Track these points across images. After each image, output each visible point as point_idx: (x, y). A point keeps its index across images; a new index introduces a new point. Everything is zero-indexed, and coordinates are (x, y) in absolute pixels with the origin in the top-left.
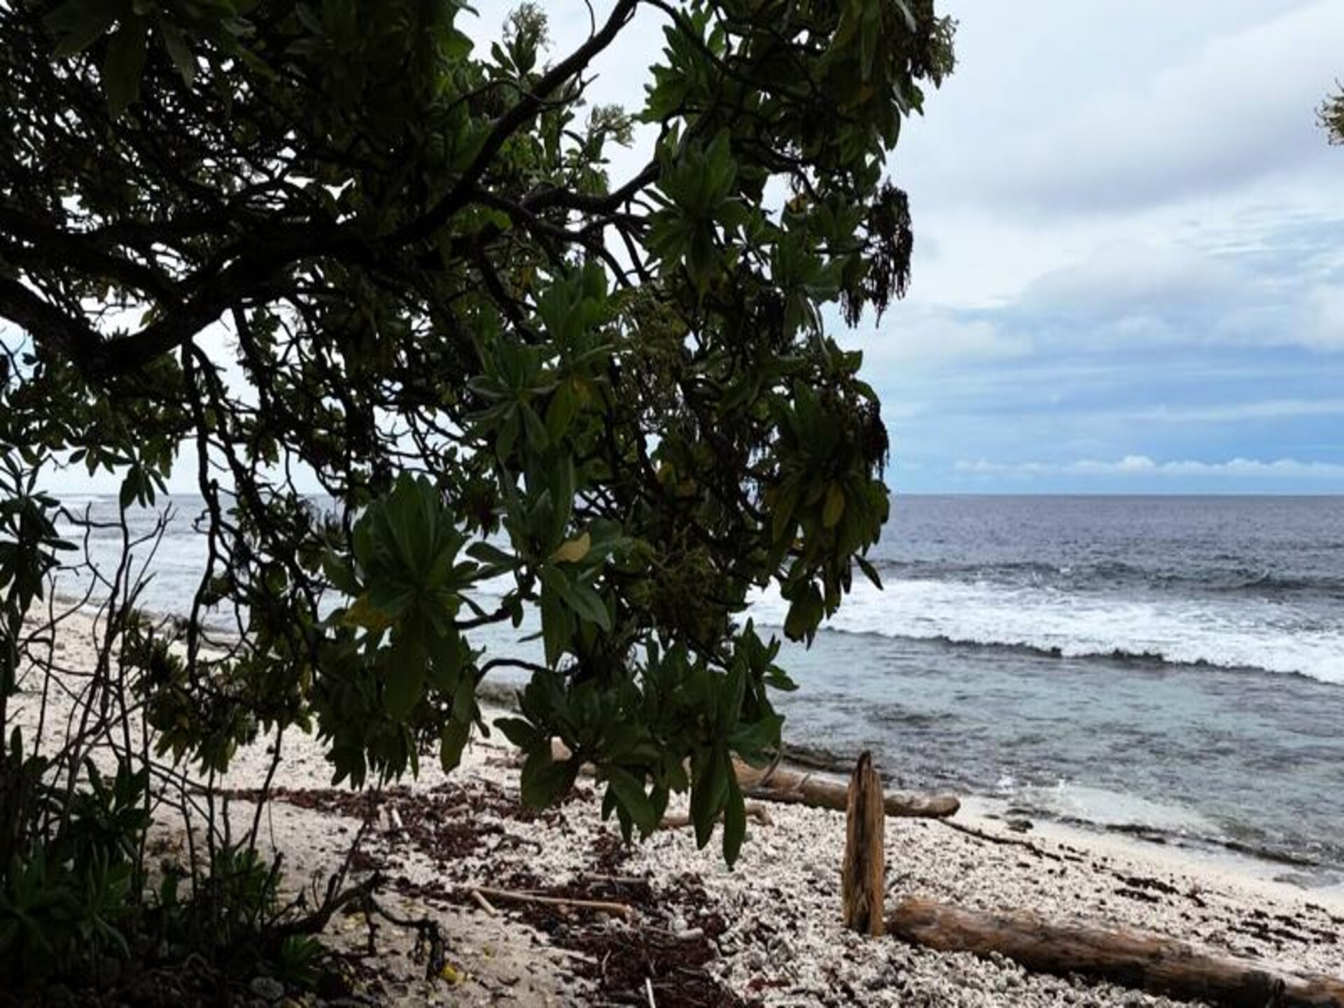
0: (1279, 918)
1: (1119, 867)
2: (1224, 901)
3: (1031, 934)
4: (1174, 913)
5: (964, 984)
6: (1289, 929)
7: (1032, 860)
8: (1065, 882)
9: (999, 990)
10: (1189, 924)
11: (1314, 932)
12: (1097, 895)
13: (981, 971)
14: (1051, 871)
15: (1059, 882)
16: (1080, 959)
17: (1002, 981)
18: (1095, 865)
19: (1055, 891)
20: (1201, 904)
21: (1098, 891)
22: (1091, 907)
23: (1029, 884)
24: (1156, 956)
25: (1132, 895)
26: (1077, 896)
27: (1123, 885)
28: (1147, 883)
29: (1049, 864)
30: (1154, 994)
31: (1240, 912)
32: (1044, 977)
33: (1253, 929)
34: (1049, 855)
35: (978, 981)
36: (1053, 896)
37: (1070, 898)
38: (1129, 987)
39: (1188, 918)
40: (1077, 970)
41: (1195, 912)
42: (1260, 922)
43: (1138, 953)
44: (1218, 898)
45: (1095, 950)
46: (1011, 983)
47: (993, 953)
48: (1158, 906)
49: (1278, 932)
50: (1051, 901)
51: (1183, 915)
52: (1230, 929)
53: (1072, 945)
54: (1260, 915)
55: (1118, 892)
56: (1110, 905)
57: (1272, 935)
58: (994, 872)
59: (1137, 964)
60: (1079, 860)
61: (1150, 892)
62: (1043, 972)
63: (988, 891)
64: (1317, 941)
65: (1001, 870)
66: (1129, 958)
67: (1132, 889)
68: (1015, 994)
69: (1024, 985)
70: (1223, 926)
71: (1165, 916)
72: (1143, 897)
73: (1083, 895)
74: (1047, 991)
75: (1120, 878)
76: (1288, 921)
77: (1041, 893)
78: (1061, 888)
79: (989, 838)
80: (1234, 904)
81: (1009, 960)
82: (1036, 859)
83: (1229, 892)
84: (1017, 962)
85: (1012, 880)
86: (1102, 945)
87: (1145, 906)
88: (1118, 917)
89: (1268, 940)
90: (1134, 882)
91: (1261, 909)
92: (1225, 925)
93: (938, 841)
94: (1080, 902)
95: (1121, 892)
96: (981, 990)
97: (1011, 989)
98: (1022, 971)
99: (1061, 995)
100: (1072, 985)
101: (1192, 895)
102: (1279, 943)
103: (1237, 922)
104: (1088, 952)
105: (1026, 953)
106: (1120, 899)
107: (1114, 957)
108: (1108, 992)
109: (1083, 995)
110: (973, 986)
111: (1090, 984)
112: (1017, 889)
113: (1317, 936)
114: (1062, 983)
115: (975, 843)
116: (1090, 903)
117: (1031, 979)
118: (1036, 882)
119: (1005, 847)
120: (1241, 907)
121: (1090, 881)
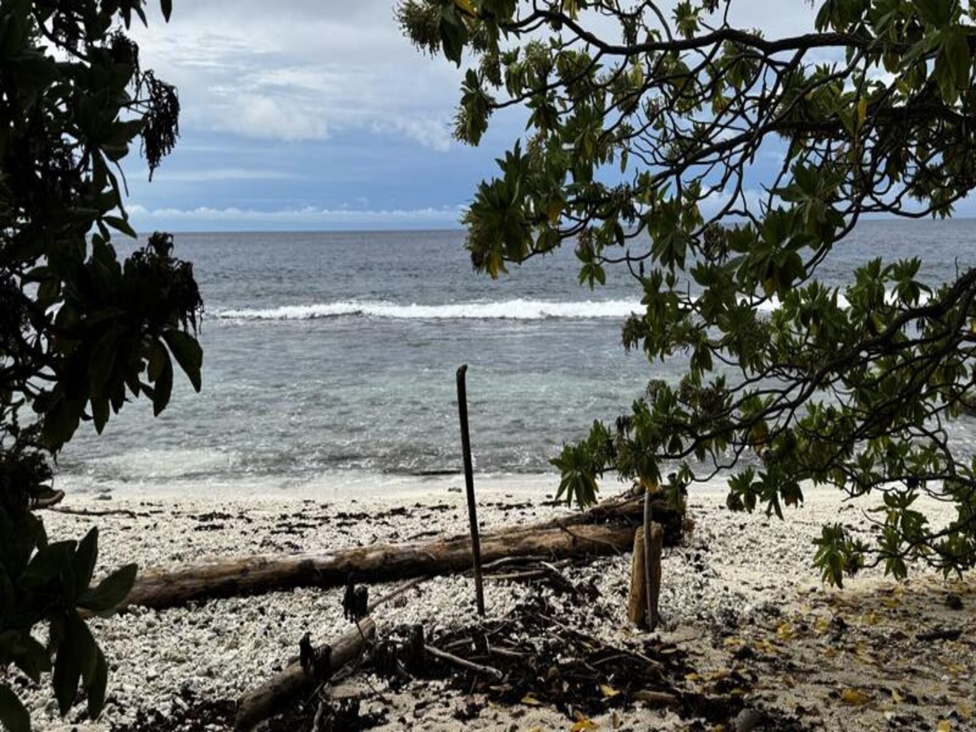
0: (295, 515)
1: (187, 508)
2: (261, 513)
3: (157, 583)
4: (236, 532)
5: (114, 638)
6: (303, 521)
7: (130, 522)
8: (160, 532)
9: (141, 633)
10: (248, 538)
11: (316, 519)
12: (183, 536)
13: (124, 624)
14: (147, 527)
15: (154, 533)
16: (194, 589)
17: (143, 626)
18: (173, 513)
19: (154, 541)
20: (249, 521)
21: (183, 532)
22: (183, 546)
23: (134, 542)
24: (244, 571)
25: (206, 528)
26: (172, 541)
27: (197, 523)
28: (211, 516)
29: (143, 521)
30: (245, 597)
31: (272, 518)
32: (169, 611)
33: (284, 528)
34: (140, 515)
35: (125, 633)
36: (154, 546)
37: (167, 544)
38: (227, 597)
39: (245, 534)
40: (191, 598)
41: (247, 528)
42: (285, 522)
43: (233, 573)
44: (257, 512)
45: (202, 581)
46: (150, 625)
47: (130, 606)
48: (225, 531)
49: (299, 526)
50: (153, 550)
51: (242, 532)
52: (273, 533)
53: (187, 582)
54: (284, 517)
55: (196, 529)
56: (195, 542)
57: (296, 529)
58: (107, 540)
59: (232, 580)
60: (161, 512)
61: (217, 522)
62: (167, 607)
63: (107, 557)
64: (320, 525)
65: (111, 537)
66: (226, 578)
67: (206, 524)
68: (154, 632)
69: (158, 623)
70: (266, 533)
71: (231, 537)
72: (214, 527)
73: (175, 539)
74: (176, 622)
75: (193, 518)
76: (301, 516)
77: (146, 546)
78: (158, 538)
79: (94, 514)
80: (266, 513)
81: (142, 608)
82: (132, 520)
83: (260, 506)
84: (148, 607)
85: (122, 542)
86: (209, 576)
87: (217, 533)
88: (203, 547)
89: (294, 532)
90: (205, 518)
91: (284, 513)
92: (268, 531)
93: (55, 527)
94: (174, 545)
95: (199, 528)
96: (128, 638)
97: (150, 630)
98: (153, 611)
99: (186, 621)
100: (190, 610)
101: (241, 517)
102: (301, 533)
103: (273, 526)
104: (198, 583)
105: (154, 598)
106: (199, 534)
107: (217, 581)
108: (215, 606)
109: (200, 615)
110: (122, 637)
111: (201, 605)
112: (127, 548)
113: (319, 521)
114: (183, 611)
115: (84, 520)
116: (181, 543)
117: (162, 616)
118: (140, 539)
119: (108, 517)
120: (272, 515)
121: (175, 526)
